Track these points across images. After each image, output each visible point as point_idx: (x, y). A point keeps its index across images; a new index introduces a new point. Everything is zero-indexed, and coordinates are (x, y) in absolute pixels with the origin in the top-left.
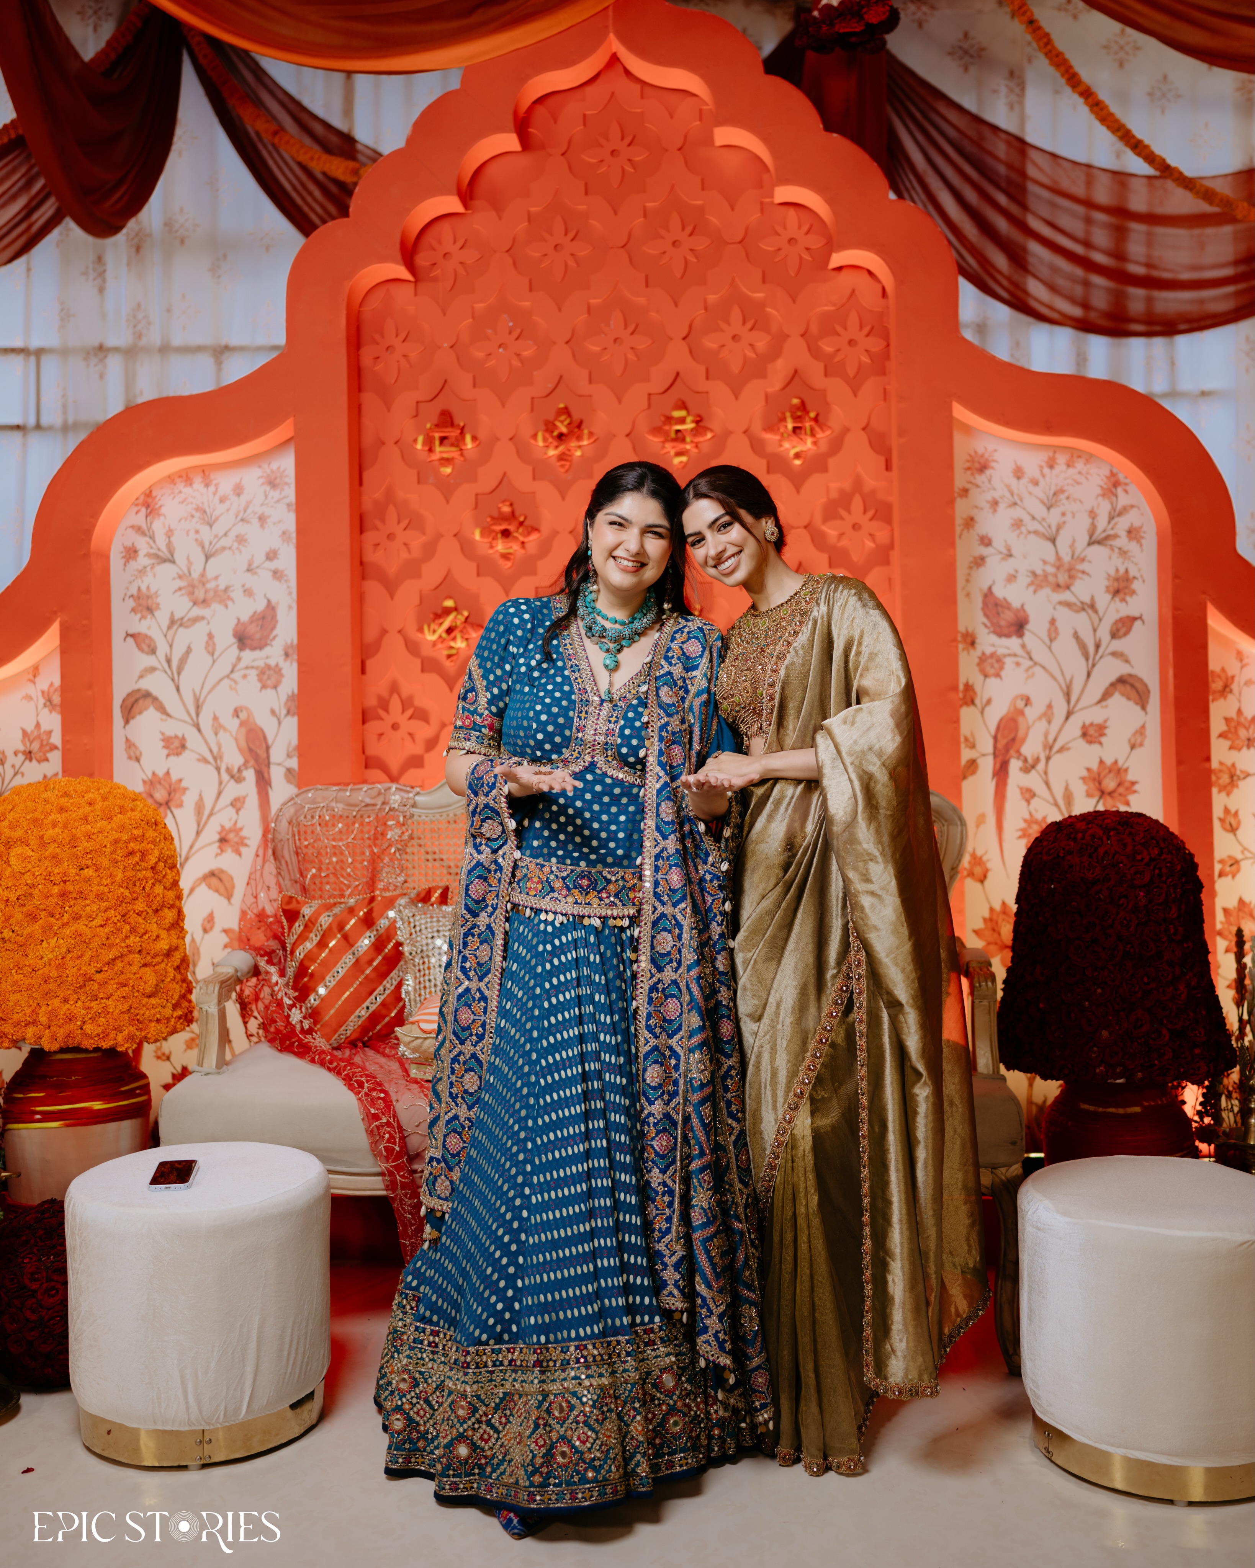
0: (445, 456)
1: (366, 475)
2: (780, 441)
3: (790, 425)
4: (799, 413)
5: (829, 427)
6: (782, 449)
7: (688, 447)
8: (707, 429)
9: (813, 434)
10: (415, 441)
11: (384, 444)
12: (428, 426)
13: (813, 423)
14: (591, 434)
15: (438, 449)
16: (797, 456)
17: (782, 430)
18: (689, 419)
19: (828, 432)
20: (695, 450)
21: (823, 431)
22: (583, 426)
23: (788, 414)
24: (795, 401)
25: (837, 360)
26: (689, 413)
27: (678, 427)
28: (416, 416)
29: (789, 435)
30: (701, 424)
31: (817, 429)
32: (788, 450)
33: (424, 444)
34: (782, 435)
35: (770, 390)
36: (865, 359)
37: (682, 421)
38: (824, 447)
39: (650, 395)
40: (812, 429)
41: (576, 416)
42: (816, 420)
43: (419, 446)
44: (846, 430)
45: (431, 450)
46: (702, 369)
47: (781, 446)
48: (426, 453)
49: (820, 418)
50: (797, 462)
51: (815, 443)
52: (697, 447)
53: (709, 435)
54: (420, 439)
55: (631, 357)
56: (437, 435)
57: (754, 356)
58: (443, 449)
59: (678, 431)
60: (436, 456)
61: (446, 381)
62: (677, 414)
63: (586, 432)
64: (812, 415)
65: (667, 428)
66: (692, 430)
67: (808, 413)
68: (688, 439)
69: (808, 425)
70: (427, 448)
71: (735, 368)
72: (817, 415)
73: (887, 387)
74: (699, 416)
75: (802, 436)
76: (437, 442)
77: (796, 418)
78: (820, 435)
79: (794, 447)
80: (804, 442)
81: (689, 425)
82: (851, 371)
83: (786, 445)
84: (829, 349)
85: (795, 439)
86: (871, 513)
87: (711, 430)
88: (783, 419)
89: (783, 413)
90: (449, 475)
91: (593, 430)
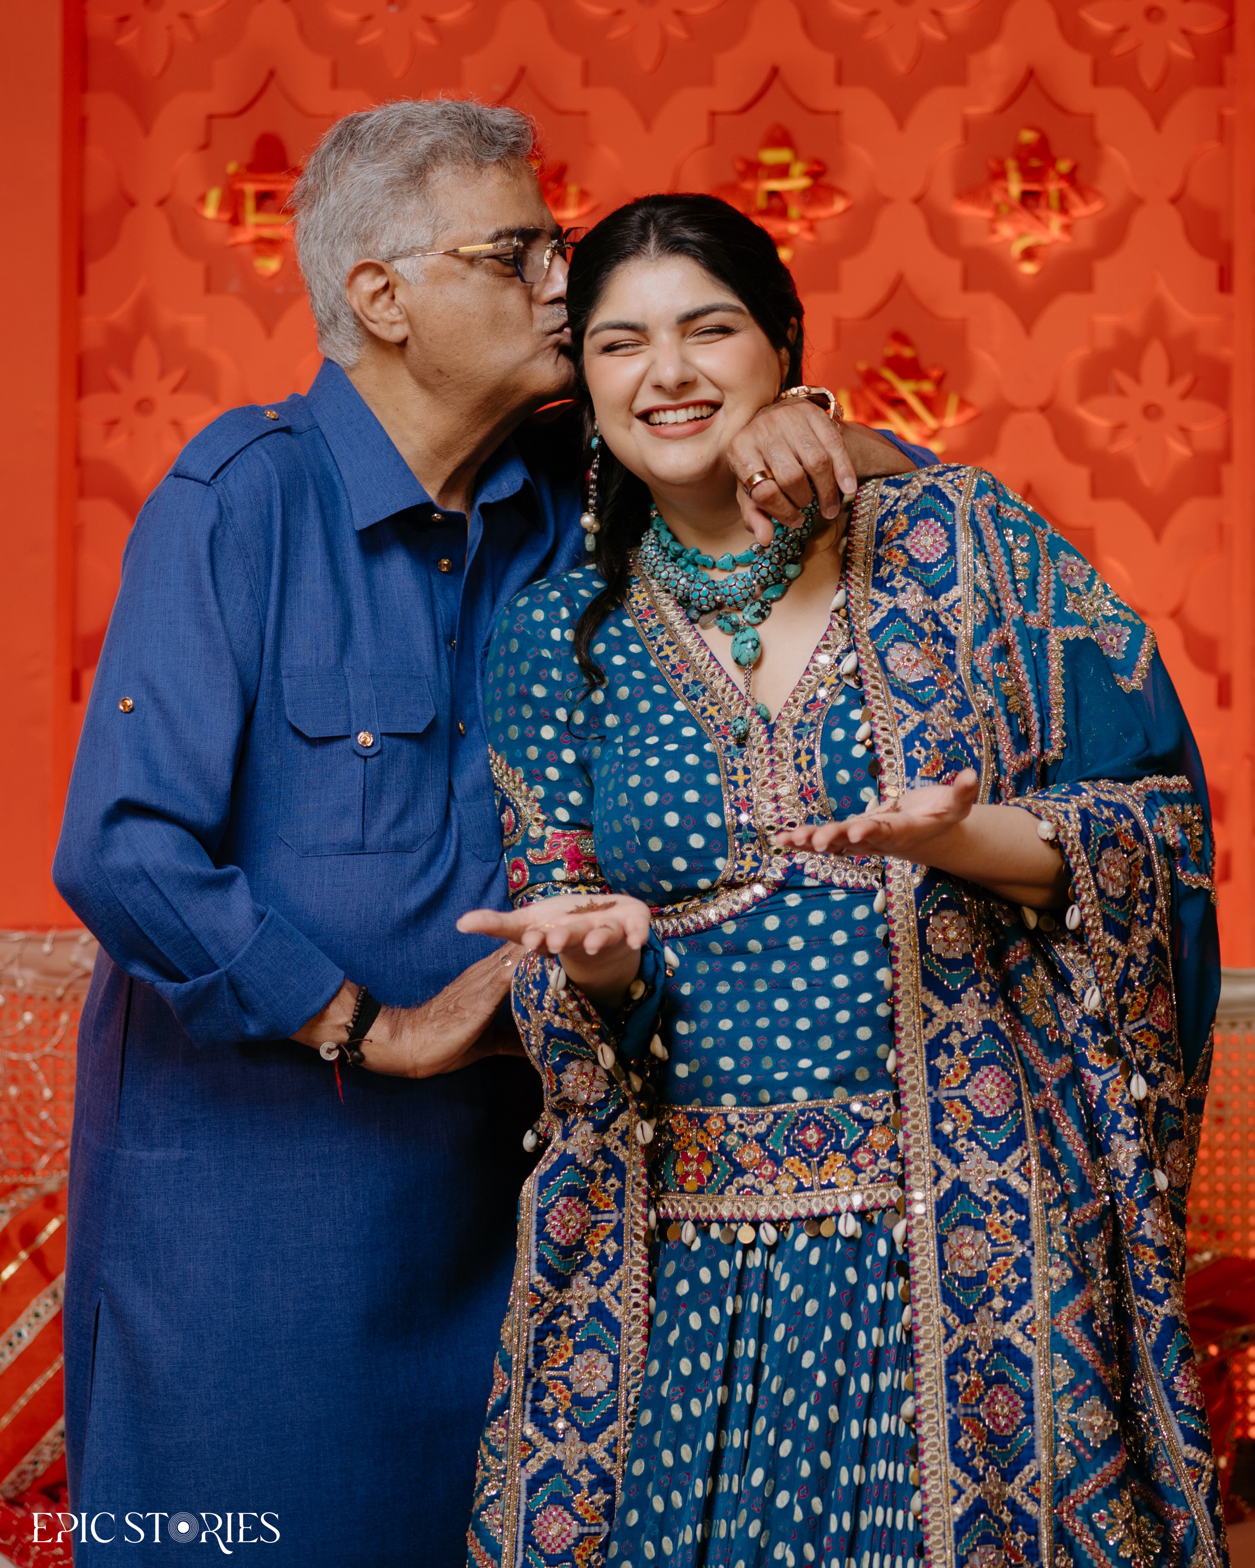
0: (267, 233)
1: (93, 271)
2: (993, 221)
3: (1015, 187)
4: (1035, 163)
5: (1099, 195)
6: (995, 239)
7: (793, 228)
8: (833, 191)
9: (1064, 209)
10: (202, 199)
11: (132, 204)
12: (232, 168)
13: (1063, 185)
14: (584, 195)
15: (251, 217)
16: (1029, 254)
17: (997, 197)
18: (797, 169)
19: (1096, 206)
20: (808, 237)
21: (1086, 201)
22: (567, 178)
23: (1011, 165)
24: (1028, 136)
25: (1120, 49)
26: (797, 156)
27: (775, 185)
28: (205, 146)
29: (1012, 209)
30: (825, 180)
31: (1073, 197)
32: (1008, 242)
33: (222, 207)
34: (997, 208)
35: (974, 111)
36: (1181, 50)
37: (782, 171)
38: (1085, 238)
39: (713, 114)
40: (1063, 198)
41: (553, 156)
42: (1070, 177)
43: (210, 211)
44: (1135, 202)
45: (236, 221)
46: (827, 61)
47: (993, 231)
48: (225, 228)
49: (1081, 176)
50: (1029, 268)
51: (1067, 228)
52: (811, 229)
53: (839, 205)
54: (214, 196)
55: (676, 31)
56: (250, 189)
57: (939, 35)
58: (262, 218)
59: (772, 194)
60: (246, 235)
61: (272, 74)
62: (773, 156)
63: (573, 190)
64: (1064, 166)
65: (748, 185)
66: (805, 192)
67: (1051, 162)
68: (794, 211)
69: (1053, 187)
70: (227, 216)
71: (900, 64)
72: (1074, 169)
73: (1228, 112)
74: (818, 162)
75: (1042, 213)
76: (250, 204)
77: (1028, 174)
78: (1080, 211)
79: (1021, 235)
80: (1043, 222)
81: (797, 182)
82: (1150, 76)
83: (1006, 230)
84: (1103, 27)
85: (1024, 217)
86: (1183, 383)
87: (843, 194)
88: (1000, 175)
89: (1001, 163)
90: (275, 276)
91: (589, 186)
